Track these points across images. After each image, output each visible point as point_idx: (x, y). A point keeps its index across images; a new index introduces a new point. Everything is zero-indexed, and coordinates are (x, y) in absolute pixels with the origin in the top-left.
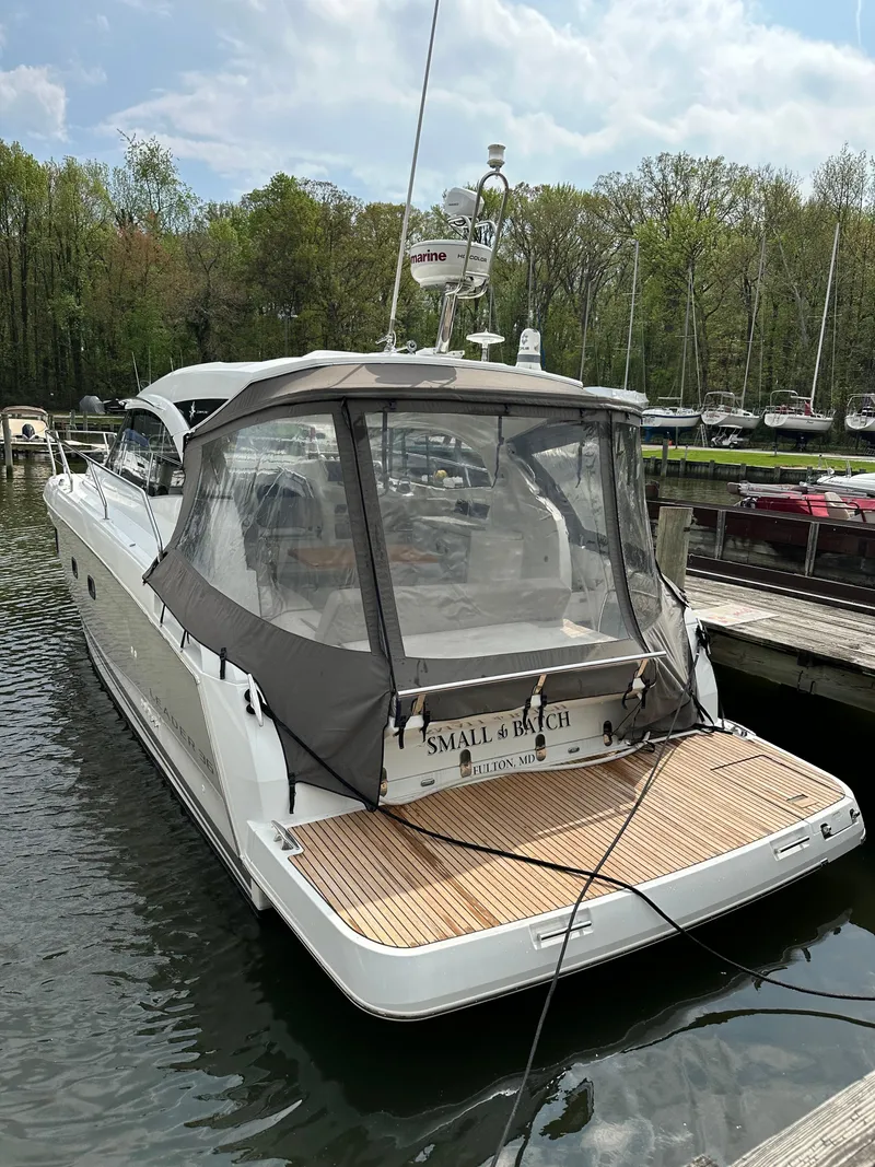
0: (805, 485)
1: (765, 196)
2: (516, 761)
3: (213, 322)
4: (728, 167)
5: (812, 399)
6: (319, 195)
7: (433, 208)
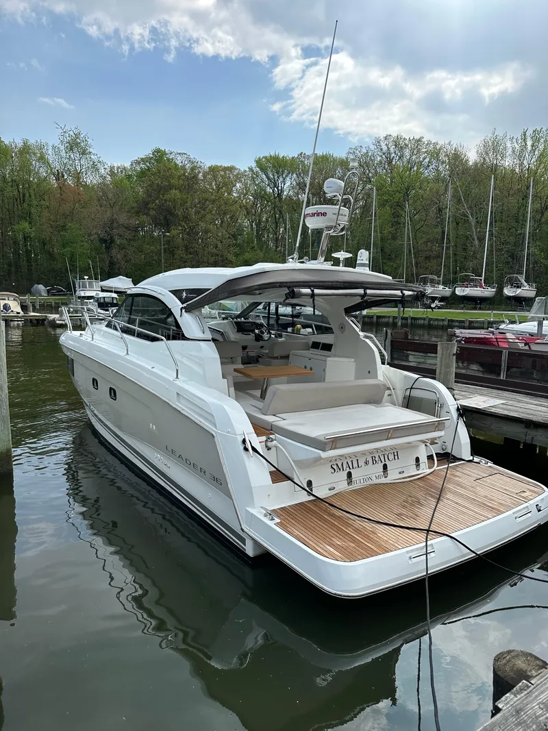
0: (492, 330)
1: (449, 159)
2: (374, 478)
3: (116, 238)
4: (426, 143)
5: (483, 278)
6: (179, 161)
7: (249, 168)
